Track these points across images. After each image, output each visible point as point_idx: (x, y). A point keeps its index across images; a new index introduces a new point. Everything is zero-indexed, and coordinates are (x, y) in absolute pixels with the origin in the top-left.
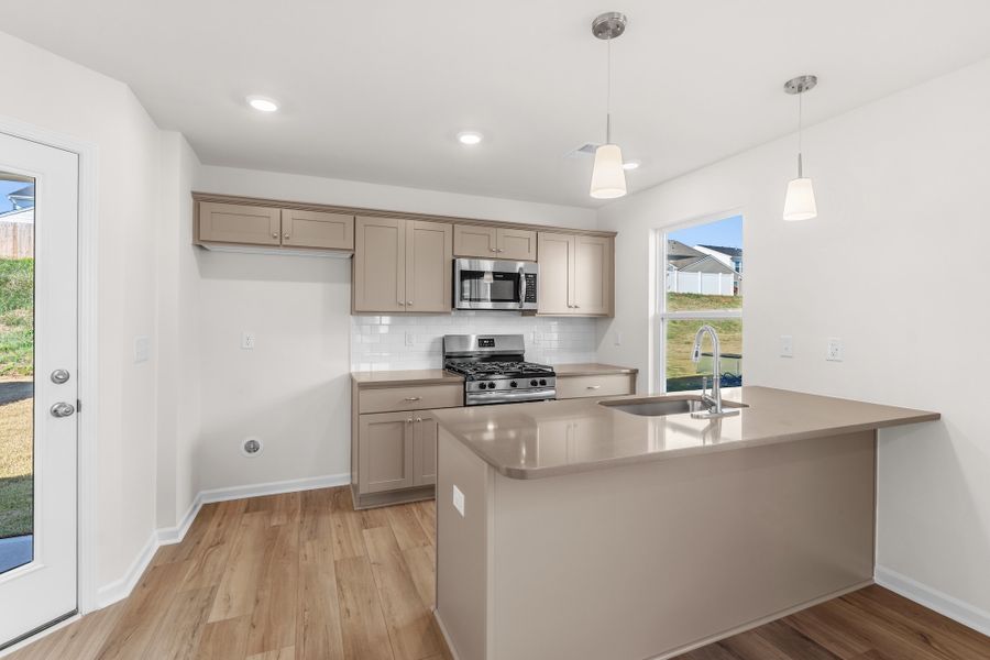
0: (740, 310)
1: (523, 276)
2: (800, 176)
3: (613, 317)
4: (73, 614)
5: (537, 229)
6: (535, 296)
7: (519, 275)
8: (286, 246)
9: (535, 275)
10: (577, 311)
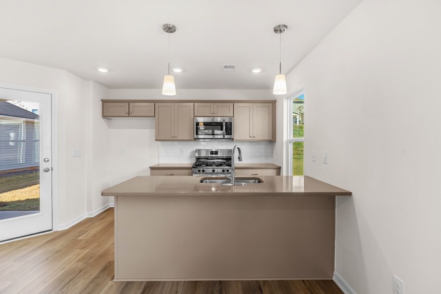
0: (303, 138)
1: (224, 124)
2: (280, 73)
3: (275, 141)
4: (51, 230)
5: (233, 102)
6: (231, 132)
7: (222, 123)
8: (131, 116)
9: (231, 123)
10: (254, 139)
